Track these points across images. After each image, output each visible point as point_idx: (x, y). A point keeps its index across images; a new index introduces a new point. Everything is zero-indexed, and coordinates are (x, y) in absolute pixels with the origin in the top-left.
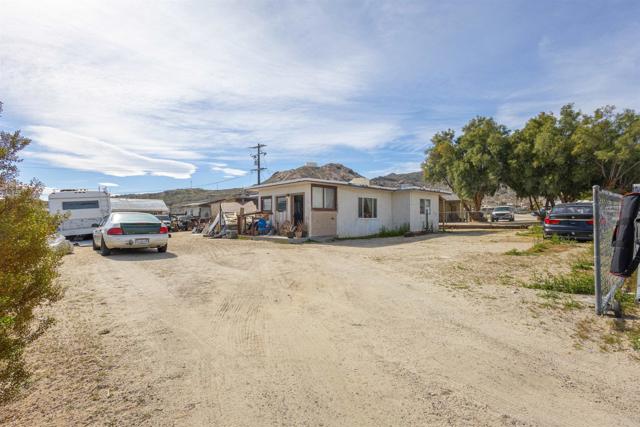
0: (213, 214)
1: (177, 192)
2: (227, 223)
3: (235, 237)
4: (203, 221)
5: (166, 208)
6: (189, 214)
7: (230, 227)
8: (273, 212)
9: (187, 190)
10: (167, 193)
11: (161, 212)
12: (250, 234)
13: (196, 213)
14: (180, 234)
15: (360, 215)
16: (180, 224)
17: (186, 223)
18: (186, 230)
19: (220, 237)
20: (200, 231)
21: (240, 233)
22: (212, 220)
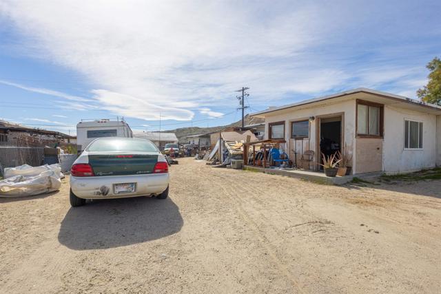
0: (212, 142)
1: (183, 130)
2: (231, 152)
3: (240, 167)
4: (204, 149)
5: (176, 139)
6: (192, 143)
7: (234, 156)
8: (287, 139)
9: (190, 128)
10: (178, 130)
11: (173, 142)
12: (261, 165)
13: (196, 142)
14: (186, 159)
15: (406, 146)
16: (186, 151)
17: (189, 151)
18: (190, 156)
19: (224, 166)
20: (201, 158)
21: (246, 164)
22: (211, 148)
